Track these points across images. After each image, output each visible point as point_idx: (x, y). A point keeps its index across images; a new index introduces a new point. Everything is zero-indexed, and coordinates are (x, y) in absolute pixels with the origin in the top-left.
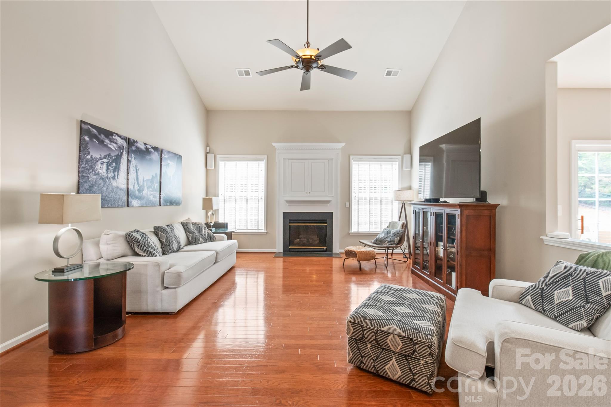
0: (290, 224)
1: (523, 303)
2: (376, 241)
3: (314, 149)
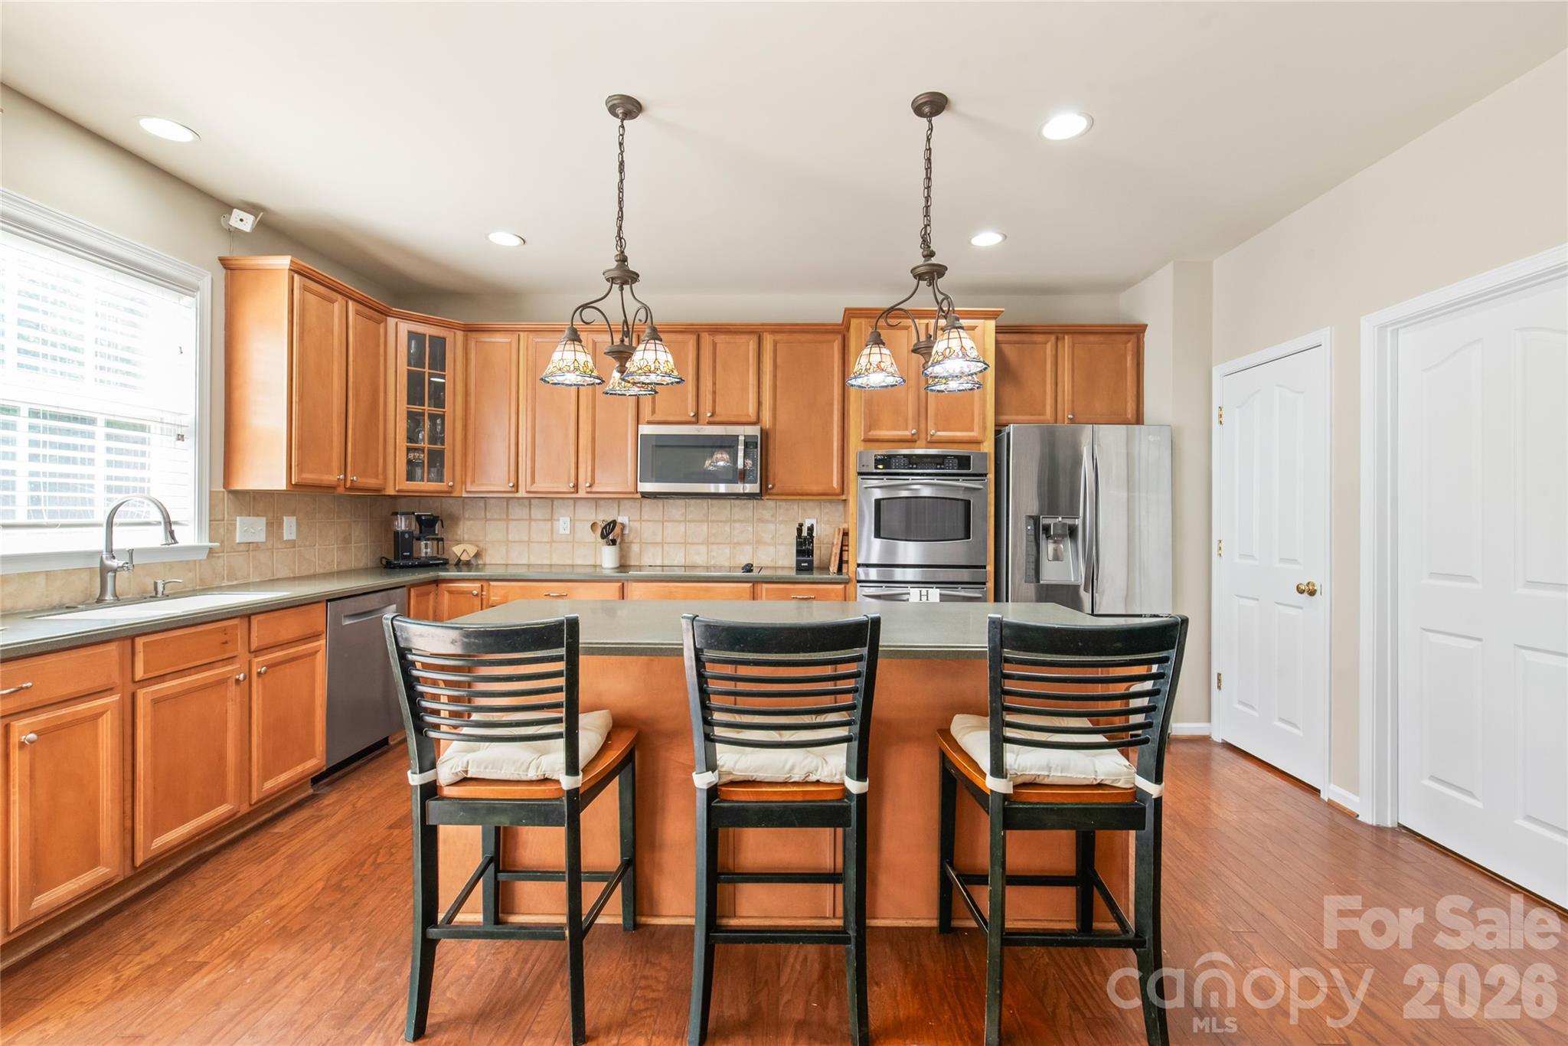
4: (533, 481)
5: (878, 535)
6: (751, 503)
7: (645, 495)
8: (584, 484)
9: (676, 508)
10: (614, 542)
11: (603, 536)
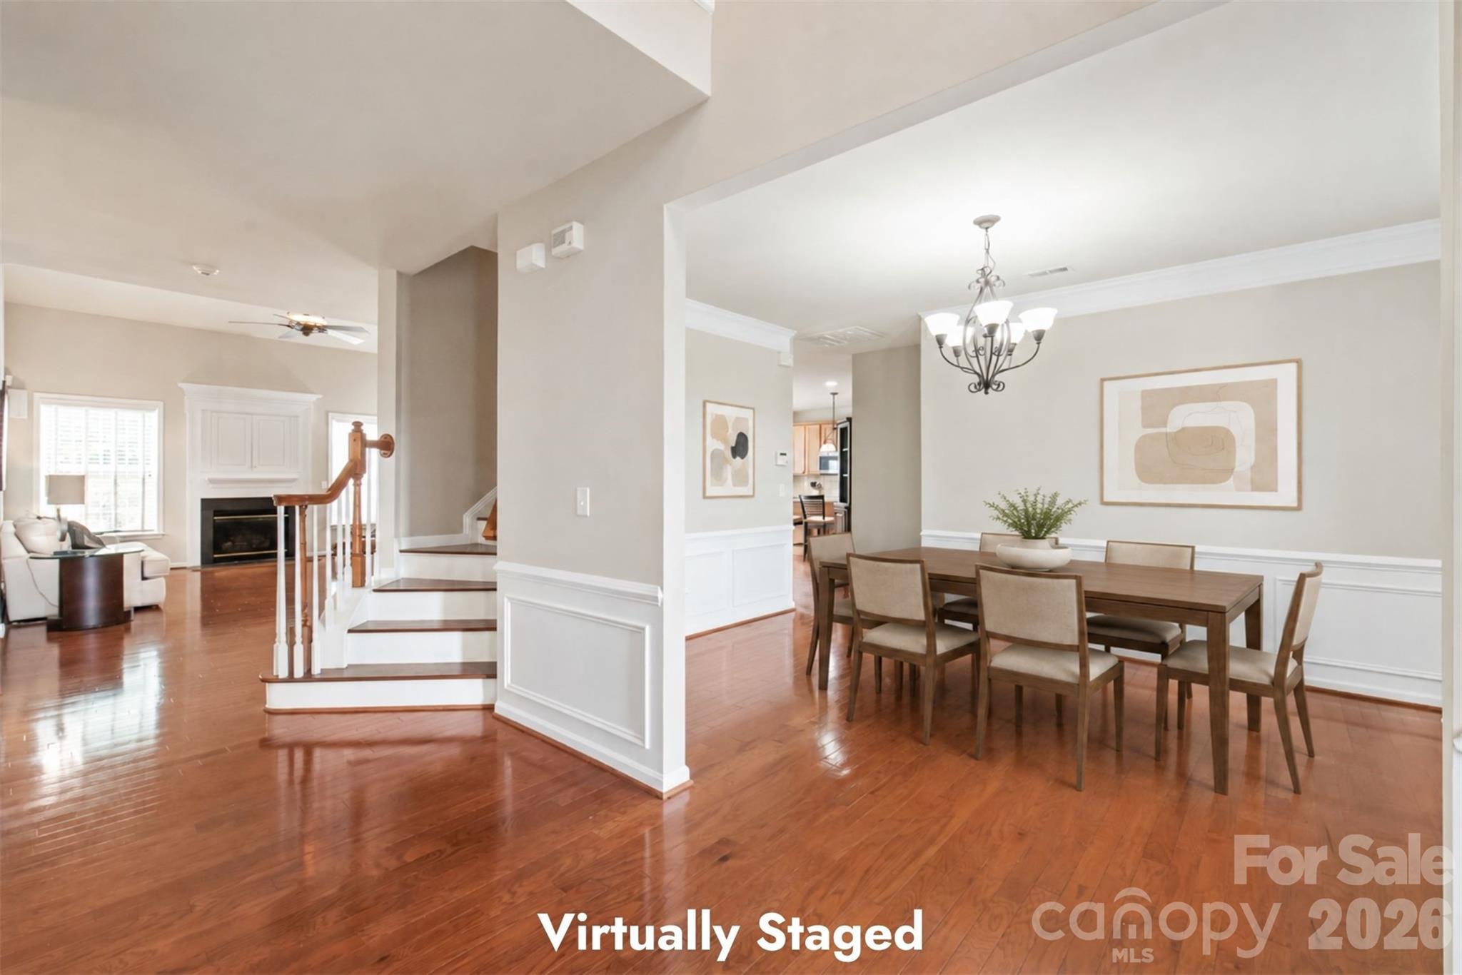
0: (215, 518)
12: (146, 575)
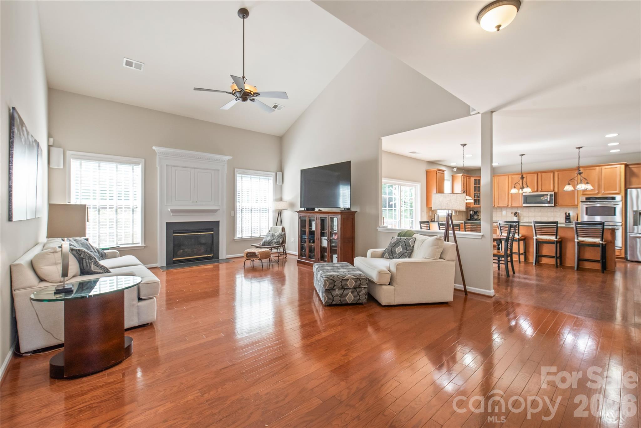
0: (174, 235)
1: (384, 257)
2: (265, 243)
3: (203, 158)
4: (498, 204)
5: (587, 214)
6: (553, 208)
7: (524, 207)
8: (510, 205)
9: (533, 209)
10: (517, 216)
11: (514, 215)
12: (141, 297)
